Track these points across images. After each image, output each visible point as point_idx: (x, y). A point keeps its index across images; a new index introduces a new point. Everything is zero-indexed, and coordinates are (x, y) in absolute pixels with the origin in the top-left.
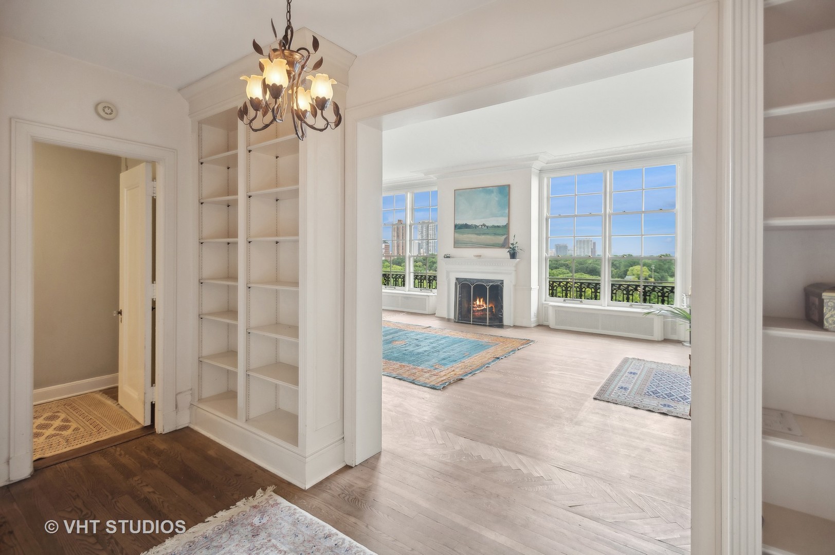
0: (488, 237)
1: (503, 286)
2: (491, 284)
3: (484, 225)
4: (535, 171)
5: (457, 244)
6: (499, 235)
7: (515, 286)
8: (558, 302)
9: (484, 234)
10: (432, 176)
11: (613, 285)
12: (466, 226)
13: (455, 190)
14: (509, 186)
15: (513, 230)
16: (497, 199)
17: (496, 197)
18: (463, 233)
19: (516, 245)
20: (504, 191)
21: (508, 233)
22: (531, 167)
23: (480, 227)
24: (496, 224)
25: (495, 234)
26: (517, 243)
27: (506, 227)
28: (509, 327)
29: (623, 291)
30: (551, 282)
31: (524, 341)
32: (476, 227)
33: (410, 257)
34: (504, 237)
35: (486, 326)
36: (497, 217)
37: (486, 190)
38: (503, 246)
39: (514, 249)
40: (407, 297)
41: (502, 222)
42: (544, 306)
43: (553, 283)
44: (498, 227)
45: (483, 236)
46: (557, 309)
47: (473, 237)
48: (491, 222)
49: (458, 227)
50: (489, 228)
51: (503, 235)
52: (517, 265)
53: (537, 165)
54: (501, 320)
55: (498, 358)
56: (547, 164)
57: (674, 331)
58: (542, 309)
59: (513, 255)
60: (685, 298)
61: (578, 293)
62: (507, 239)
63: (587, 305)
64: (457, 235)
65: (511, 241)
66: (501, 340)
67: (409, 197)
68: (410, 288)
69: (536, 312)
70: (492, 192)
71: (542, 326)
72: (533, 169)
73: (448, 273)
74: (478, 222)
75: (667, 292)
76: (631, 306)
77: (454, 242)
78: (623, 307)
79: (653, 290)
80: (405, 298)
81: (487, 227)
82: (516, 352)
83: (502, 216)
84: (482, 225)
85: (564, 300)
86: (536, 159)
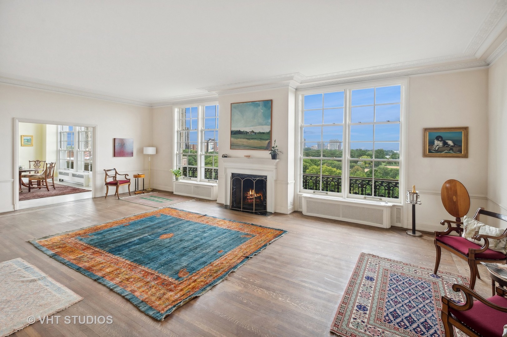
0: (256, 141)
1: (267, 180)
2: (258, 178)
3: (253, 132)
4: (291, 89)
5: (233, 146)
6: (264, 140)
7: (276, 181)
8: (309, 194)
9: (252, 139)
10: (214, 92)
11: (351, 180)
12: (239, 132)
13: (231, 104)
14: (271, 101)
15: (274, 136)
16: (262, 111)
17: (262, 109)
18: (237, 138)
19: (276, 148)
20: (268, 104)
21: (270, 138)
22: (289, 86)
23: (250, 133)
24: (262, 131)
25: (261, 139)
26: (277, 146)
27: (270, 133)
28: (271, 214)
29: (358, 185)
30: (305, 177)
31: (278, 232)
32: (247, 133)
33: (201, 155)
34: (267, 142)
35: (252, 213)
36: (262, 125)
37: (254, 104)
38: (266, 149)
39: (274, 151)
40: (197, 186)
41: (266, 129)
42: (299, 196)
43: (306, 178)
44: (263, 133)
45: (252, 141)
46: (309, 200)
47: (244, 141)
48: (258, 129)
49: (234, 133)
50: (256, 134)
51: (267, 140)
52: (277, 164)
53: (293, 84)
54: (265, 207)
55: (248, 257)
56: (301, 83)
57: (399, 219)
58: (297, 199)
59: (274, 157)
60: (409, 195)
61: (325, 185)
62: (270, 143)
63: (331, 197)
64: (232, 139)
65: (273, 145)
66: (259, 230)
67: (200, 109)
68: (200, 179)
69: (292, 201)
70: (259, 106)
71: (297, 213)
72: (290, 88)
73: (226, 169)
74: (248, 129)
75: (392, 186)
76: (365, 198)
77: (231, 144)
78: (359, 200)
79: (381, 184)
80: (196, 187)
81: (255, 133)
82: (267, 247)
83: (266, 124)
84: (251, 132)
85: (314, 192)
86: (291, 78)
